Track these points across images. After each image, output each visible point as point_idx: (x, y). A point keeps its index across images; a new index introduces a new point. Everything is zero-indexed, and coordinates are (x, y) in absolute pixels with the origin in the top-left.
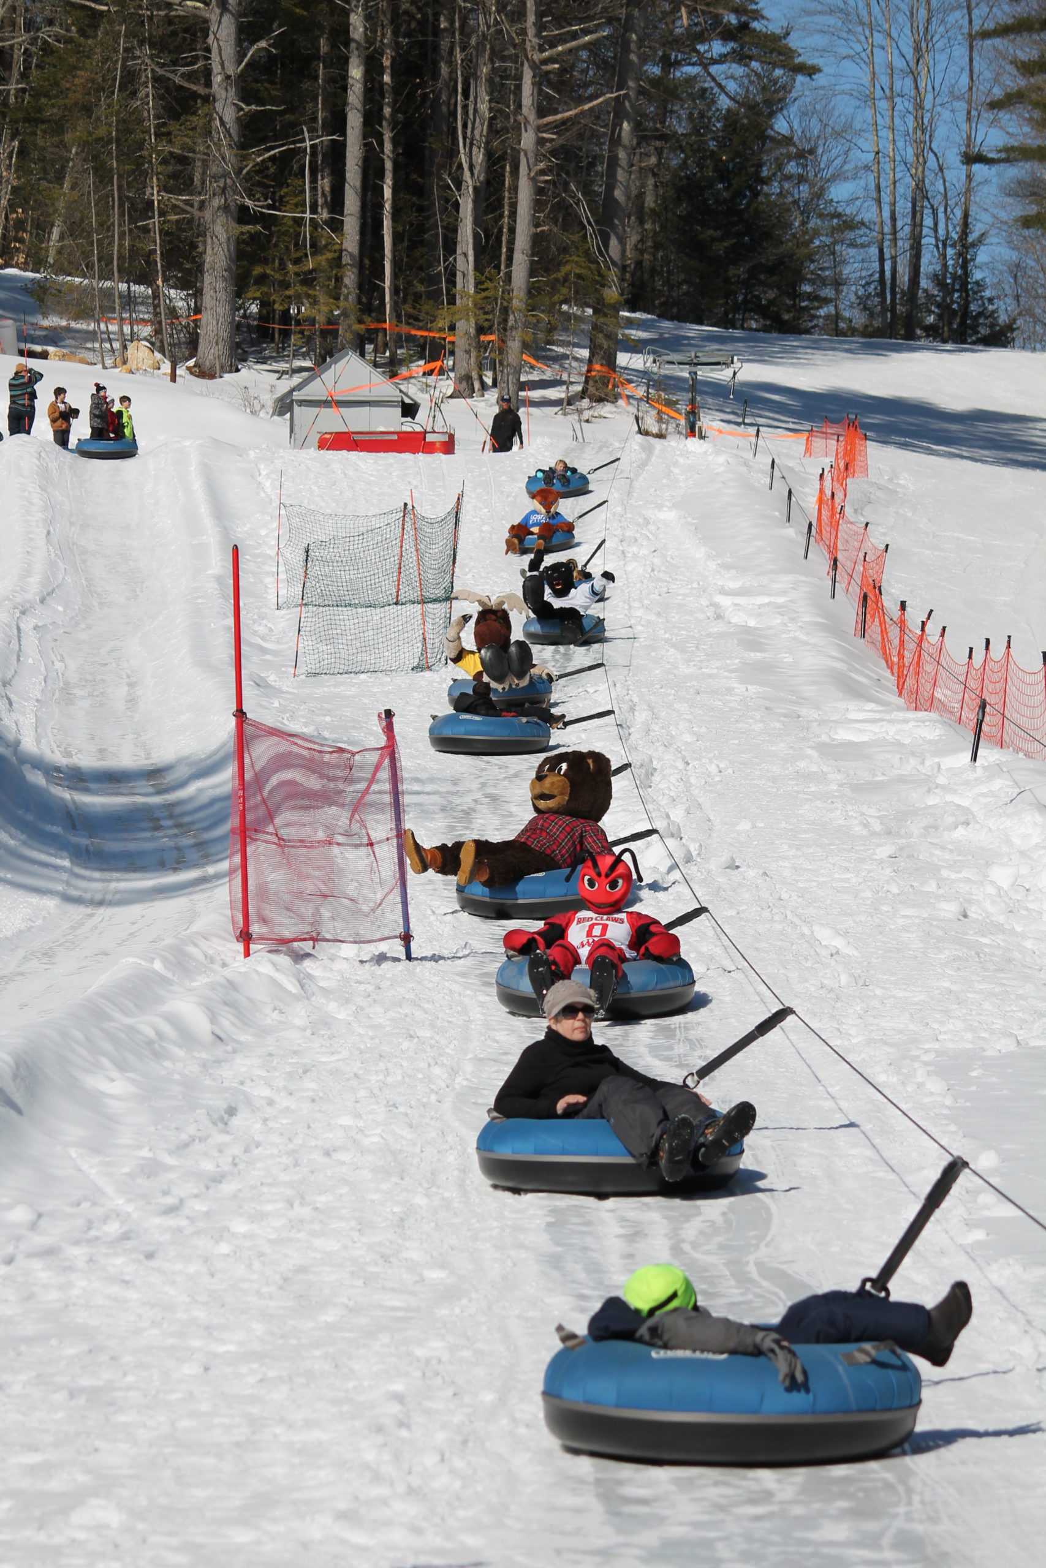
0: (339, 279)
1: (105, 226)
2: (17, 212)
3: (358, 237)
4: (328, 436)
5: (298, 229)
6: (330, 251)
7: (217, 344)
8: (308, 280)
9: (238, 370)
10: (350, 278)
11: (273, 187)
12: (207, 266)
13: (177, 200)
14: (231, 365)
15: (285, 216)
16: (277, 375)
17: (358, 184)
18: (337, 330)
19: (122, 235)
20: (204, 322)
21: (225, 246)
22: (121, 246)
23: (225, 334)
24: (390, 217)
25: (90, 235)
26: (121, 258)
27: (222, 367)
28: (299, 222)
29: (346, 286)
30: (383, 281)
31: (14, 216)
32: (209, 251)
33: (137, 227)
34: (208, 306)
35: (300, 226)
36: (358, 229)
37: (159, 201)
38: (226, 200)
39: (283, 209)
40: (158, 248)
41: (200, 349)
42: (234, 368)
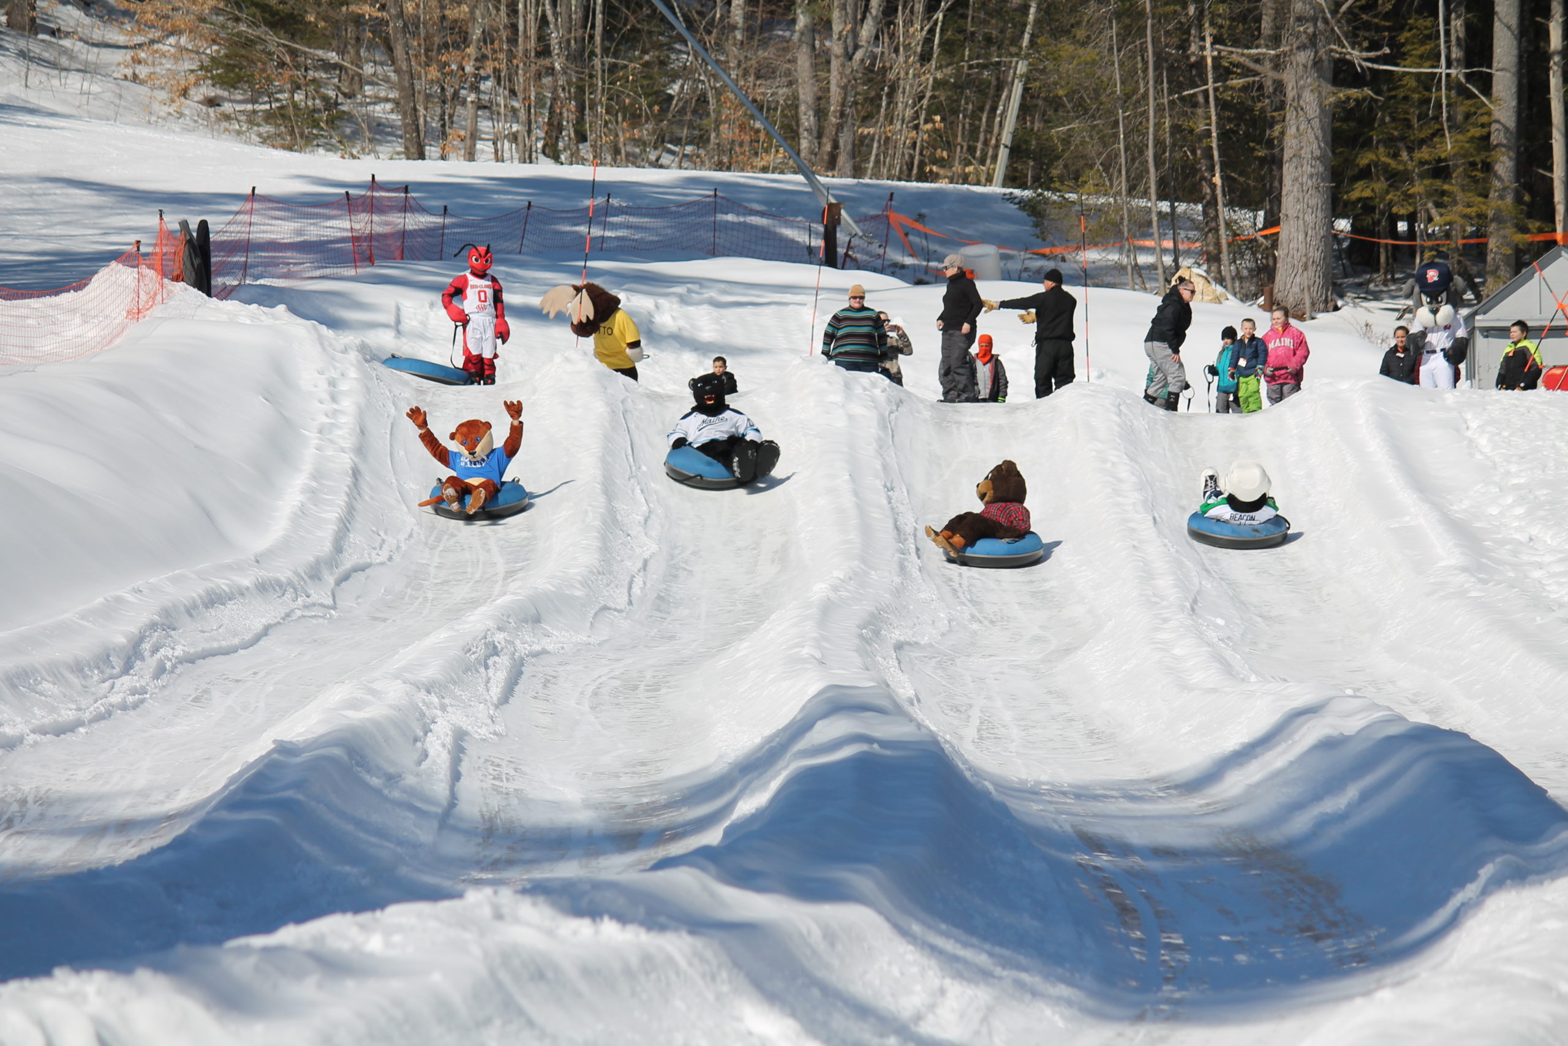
0: (1488, 167)
1: (1132, 98)
2: (934, 122)
3: (1514, 103)
4: (1558, 372)
5: (1427, 94)
6: (1475, 125)
7: (1306, 268)
8: (1440, 170)
9: (1336, 308)
10: (1504, 166)
11: (1388, 29)
12: (1286, 156)
13: (1243, 55)
14: (1326, 301)
15: (1405, 74)
16: (1396, 314)
17: (1514, 21)
18: (1486, 244)
19: (1159, 109)
20: (1283, 237)
21: (1316, 123)
22: (1158, 126)
23: (1317, 254)
24: (1559, 73)
25: (1111, 112)
26: (1159, 143)
27: (1313, 304)
28: (1428, 82)
29: (1499, 178)
30: (1551, 169)
31: (929, 126)
32: (1292, 131)
33: (1182, 99)
34: (1290, 213)
35: (1428, 89)
36: (1514, 90)
37: (1214, 58)
38: (1316, 53)
39: (1403, 63)
40: (1213, 128)
41: (1278, 278)
42: (1331, 305)
